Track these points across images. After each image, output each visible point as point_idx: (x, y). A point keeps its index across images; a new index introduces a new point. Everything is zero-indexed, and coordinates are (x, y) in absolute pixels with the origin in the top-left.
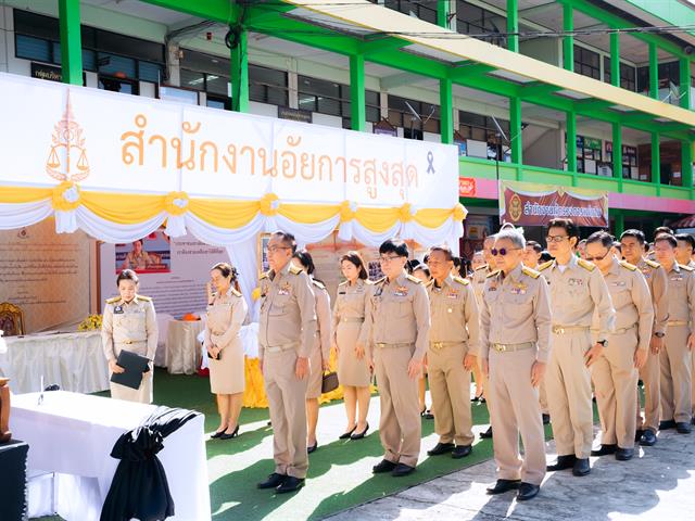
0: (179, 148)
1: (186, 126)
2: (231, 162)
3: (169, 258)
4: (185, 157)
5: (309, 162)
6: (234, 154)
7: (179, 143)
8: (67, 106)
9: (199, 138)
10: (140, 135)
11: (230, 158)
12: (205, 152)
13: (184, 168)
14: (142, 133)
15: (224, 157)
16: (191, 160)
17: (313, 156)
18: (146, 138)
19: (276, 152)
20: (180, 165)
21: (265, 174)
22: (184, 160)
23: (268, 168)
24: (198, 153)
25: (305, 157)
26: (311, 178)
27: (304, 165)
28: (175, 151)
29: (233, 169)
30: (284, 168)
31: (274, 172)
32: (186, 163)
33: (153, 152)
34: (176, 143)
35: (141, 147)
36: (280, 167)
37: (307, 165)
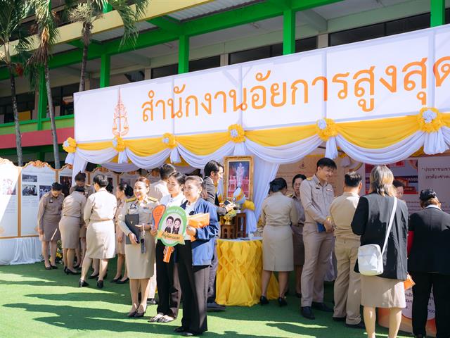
0: (172, 105)
1: (176, 90)
2: (208, 107)
3: (417, 182)
4: (176, 110)
5: (281, 90)
6: (209, 100)
7: (172, 101)
8: (119, 97)
9: (184, 95)
10: (151, 103)
11: (207, 104)
12: (189, 103)
13: (176, 117)
14: (152, 101)
15: (202, 104)
16: (180, 111)
17: (285, 84)
18: (154, 103)
19: (245, 90)
20: (173, 116)
21: (235, 109)
22: (175, 112)
23: (238, 104)
24: (184, 105)
25: (275, 87)
26: (283, 104)
27: (274, 94)
28: (170, 107)
29: (209, 111)
30: (254, 101)
31: (244, 107)
32: (177, 113)
33: (158, 110)
34: (170, 102)
35: (151, 110)
36: (249, 102)
37: (278, 94)
